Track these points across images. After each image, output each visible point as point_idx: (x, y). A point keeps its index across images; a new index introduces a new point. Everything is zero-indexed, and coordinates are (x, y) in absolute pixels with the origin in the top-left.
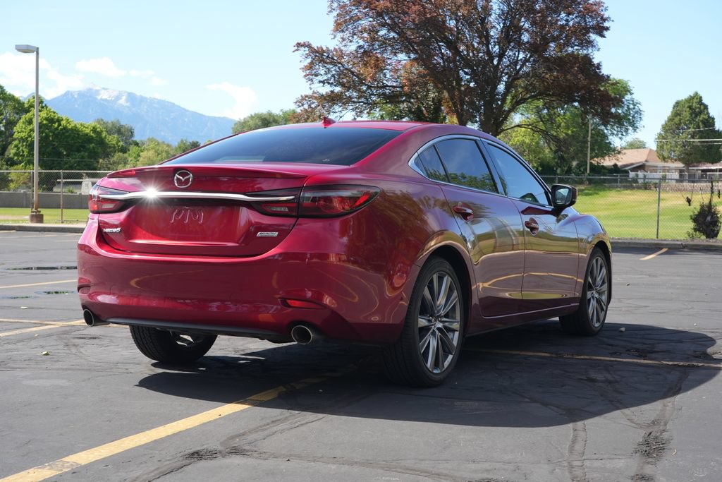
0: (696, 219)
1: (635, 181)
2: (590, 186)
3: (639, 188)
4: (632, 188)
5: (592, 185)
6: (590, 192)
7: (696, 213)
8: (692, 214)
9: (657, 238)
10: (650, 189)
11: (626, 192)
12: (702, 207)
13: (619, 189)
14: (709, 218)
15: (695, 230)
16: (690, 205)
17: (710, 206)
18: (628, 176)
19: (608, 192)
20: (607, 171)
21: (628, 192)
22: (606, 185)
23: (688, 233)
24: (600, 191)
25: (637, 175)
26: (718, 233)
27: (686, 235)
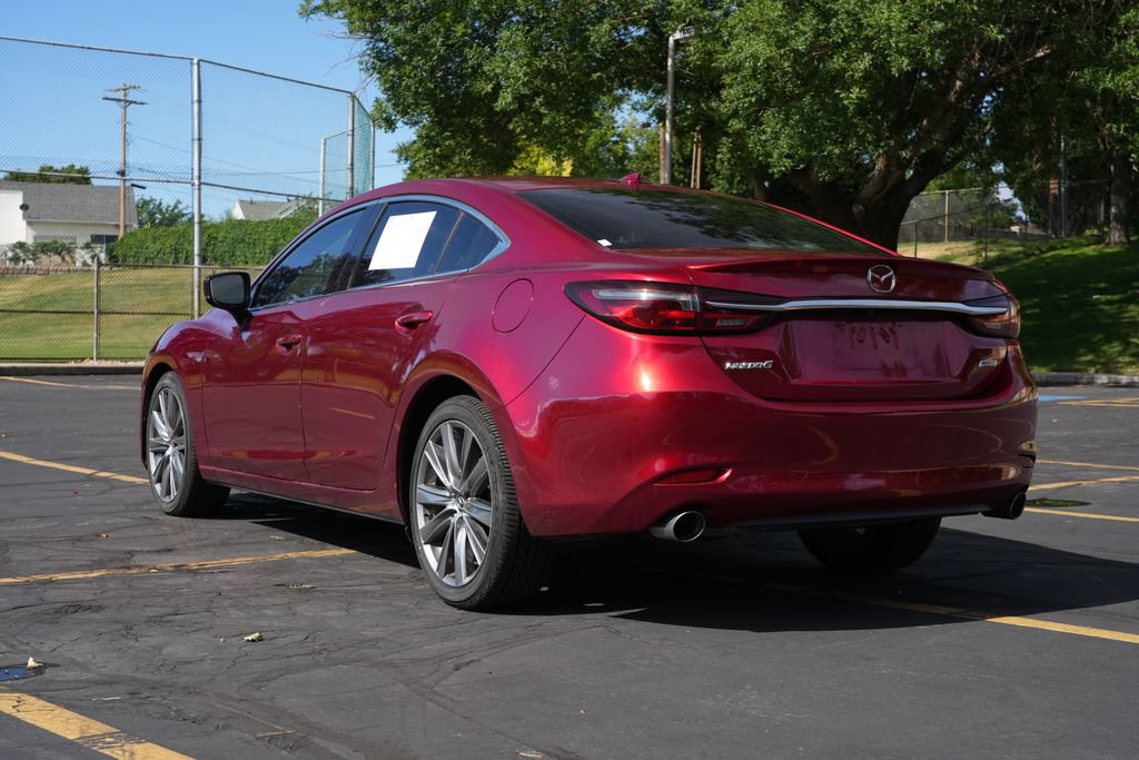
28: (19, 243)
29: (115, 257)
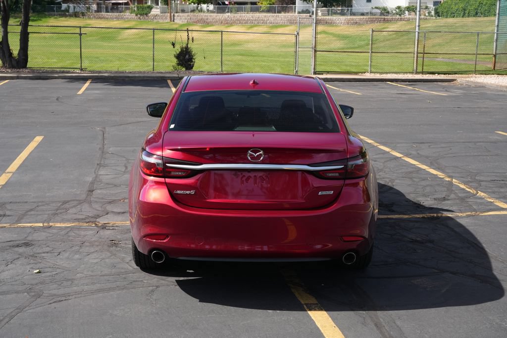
0: (178, 57)
1: (67, 10)
2: (34, 14)
3: (71, 16)
4: (66, 16)
5: (36, 14)
6: (35, 18)
7: (178, 53)
8: (175, 53)
9: (153, 70)
10: (79, 17)
11: (61, 19)
12: (182, 49)
13: (56, 17)
14: (187, 56)
15: (178, 64)
16: (174, 47)
17: (187, 48)
18: (61, 7)
19: (48, 18)
20: (46, 3)
21: (63, 19)
22: (46, 13)
23: (173, 66)
24: (42, 17)
25: (69, 7)
26: (193, 66)
27: (172, 68)
28: (398, 7)
29: (438, 13)
